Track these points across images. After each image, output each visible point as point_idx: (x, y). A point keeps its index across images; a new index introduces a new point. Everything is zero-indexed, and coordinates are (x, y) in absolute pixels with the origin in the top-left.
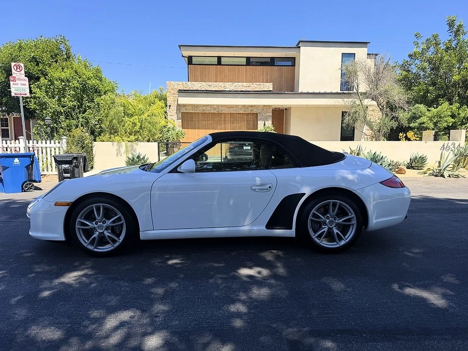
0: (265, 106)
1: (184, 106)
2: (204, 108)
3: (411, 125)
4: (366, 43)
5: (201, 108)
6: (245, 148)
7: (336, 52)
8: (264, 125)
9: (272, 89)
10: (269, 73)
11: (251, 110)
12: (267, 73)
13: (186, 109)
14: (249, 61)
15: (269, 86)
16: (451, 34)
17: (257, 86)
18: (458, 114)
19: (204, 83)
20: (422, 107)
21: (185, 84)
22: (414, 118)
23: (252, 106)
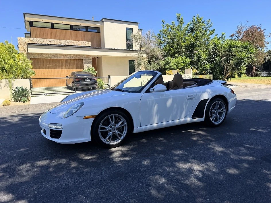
0: (87, 55)
1: (32, 54)
2: (47, 56)
3: (166, 67)
4: (138, 23)
5: (44, 56)
6: (86, 80)
7: (123, 27)
8: (88, 67)
9: (90, 45)
10: (85, 36)
11: (79, 58)
12: (84, 35)
13: (34, 56)
14: (72, 28)
15: (89, 44)
16: (178, 22)
17: (82, 43)
18: (186, 62)
19: (46, 40)
20: (170, 58)
21: (32, 40)
22: (167, 63)
23: (79, 55)
